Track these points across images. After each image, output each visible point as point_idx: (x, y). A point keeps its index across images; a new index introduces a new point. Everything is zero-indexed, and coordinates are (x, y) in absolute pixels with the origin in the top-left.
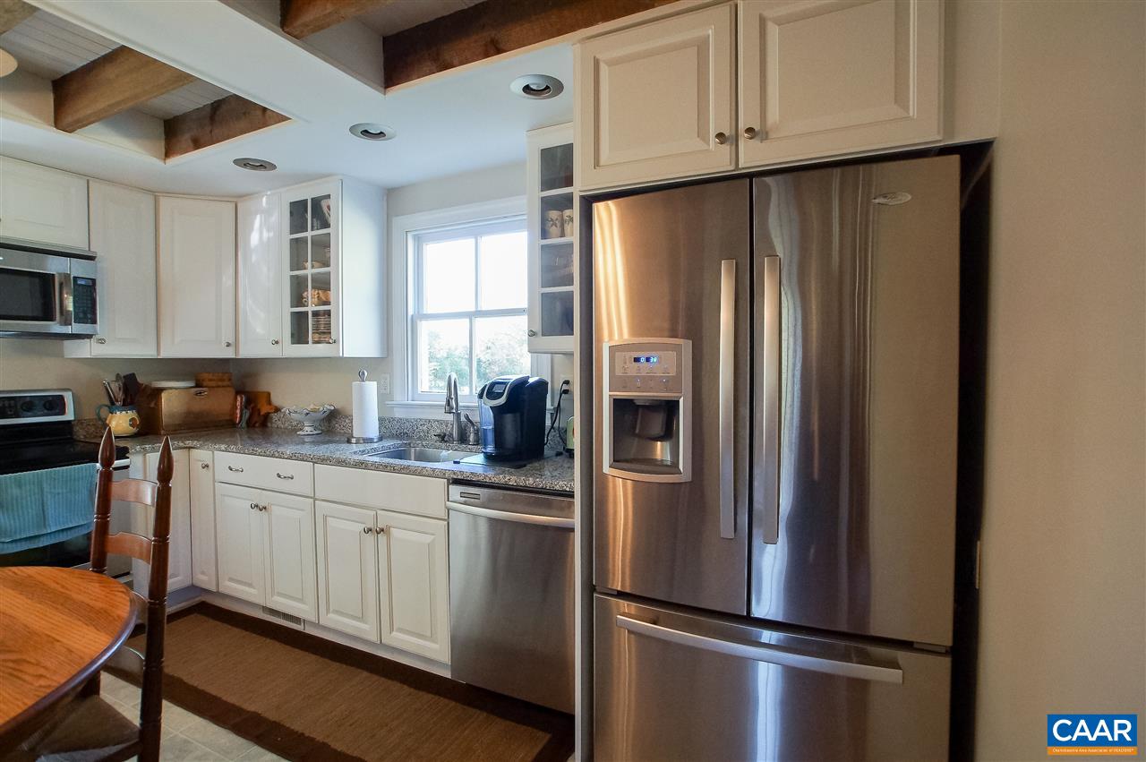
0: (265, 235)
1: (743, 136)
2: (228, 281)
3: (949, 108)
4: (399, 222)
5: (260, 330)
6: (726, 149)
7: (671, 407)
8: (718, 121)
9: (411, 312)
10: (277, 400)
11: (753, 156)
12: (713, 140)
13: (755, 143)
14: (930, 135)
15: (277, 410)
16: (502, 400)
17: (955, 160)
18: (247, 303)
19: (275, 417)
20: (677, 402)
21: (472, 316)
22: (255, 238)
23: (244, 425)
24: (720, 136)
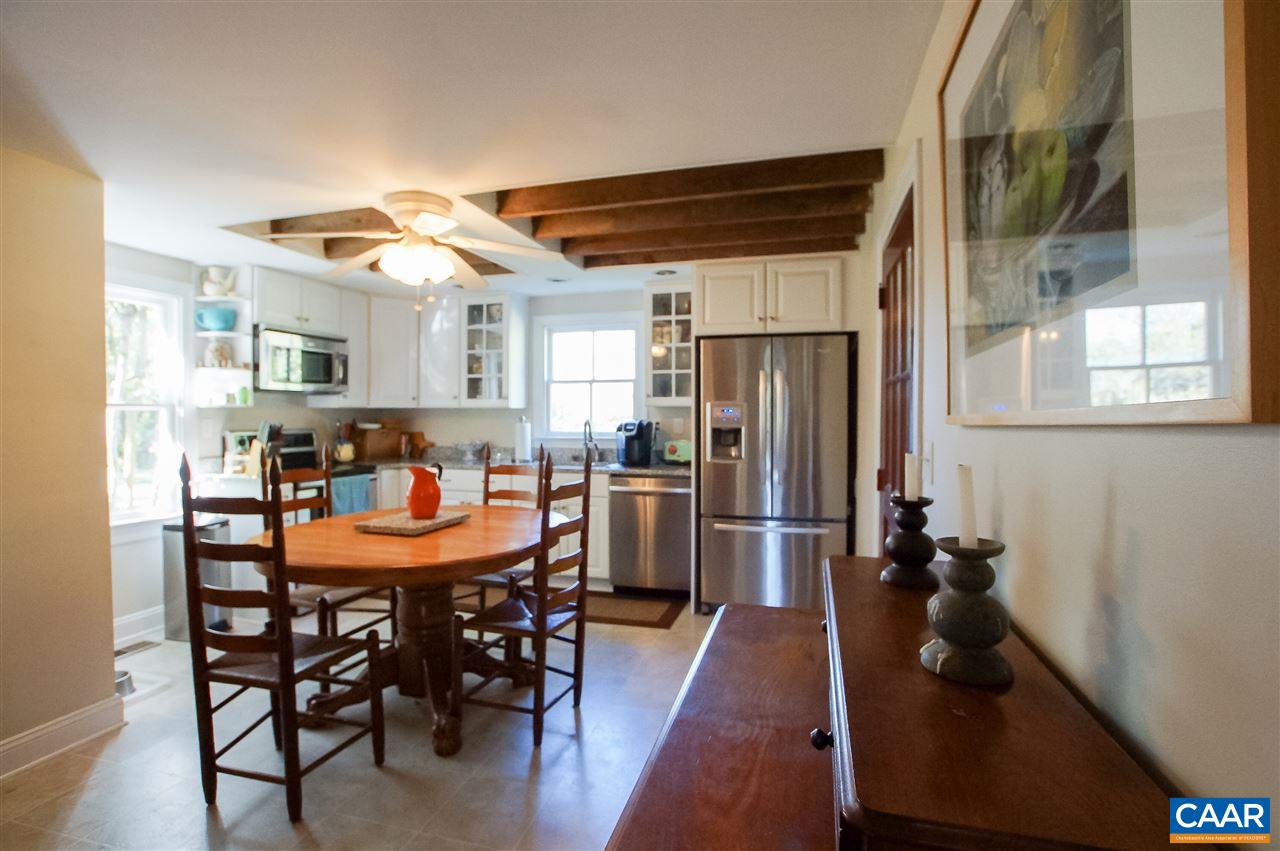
0: (446, 325)
1: (769, 320)
2: (413, 354)
3: (844, 317)
4: (539, 320)
5: (439, 388)
6: (762, 323)
7: (737, 432)
8: (758, 312)
9: (546, 378)
10: (429, 437)
11: (772, 328)
12: (757, 320)
13: (774, 322)
14: (837, 328)
15: (432, 445)
16: (634, 433)
17: (845, 338)
18: (427, 370)
19: (430, 450)
20: (740, 430)
21: (591, 382)
22: (436, 326)
23: (407, 455)
24: (760, 319)
